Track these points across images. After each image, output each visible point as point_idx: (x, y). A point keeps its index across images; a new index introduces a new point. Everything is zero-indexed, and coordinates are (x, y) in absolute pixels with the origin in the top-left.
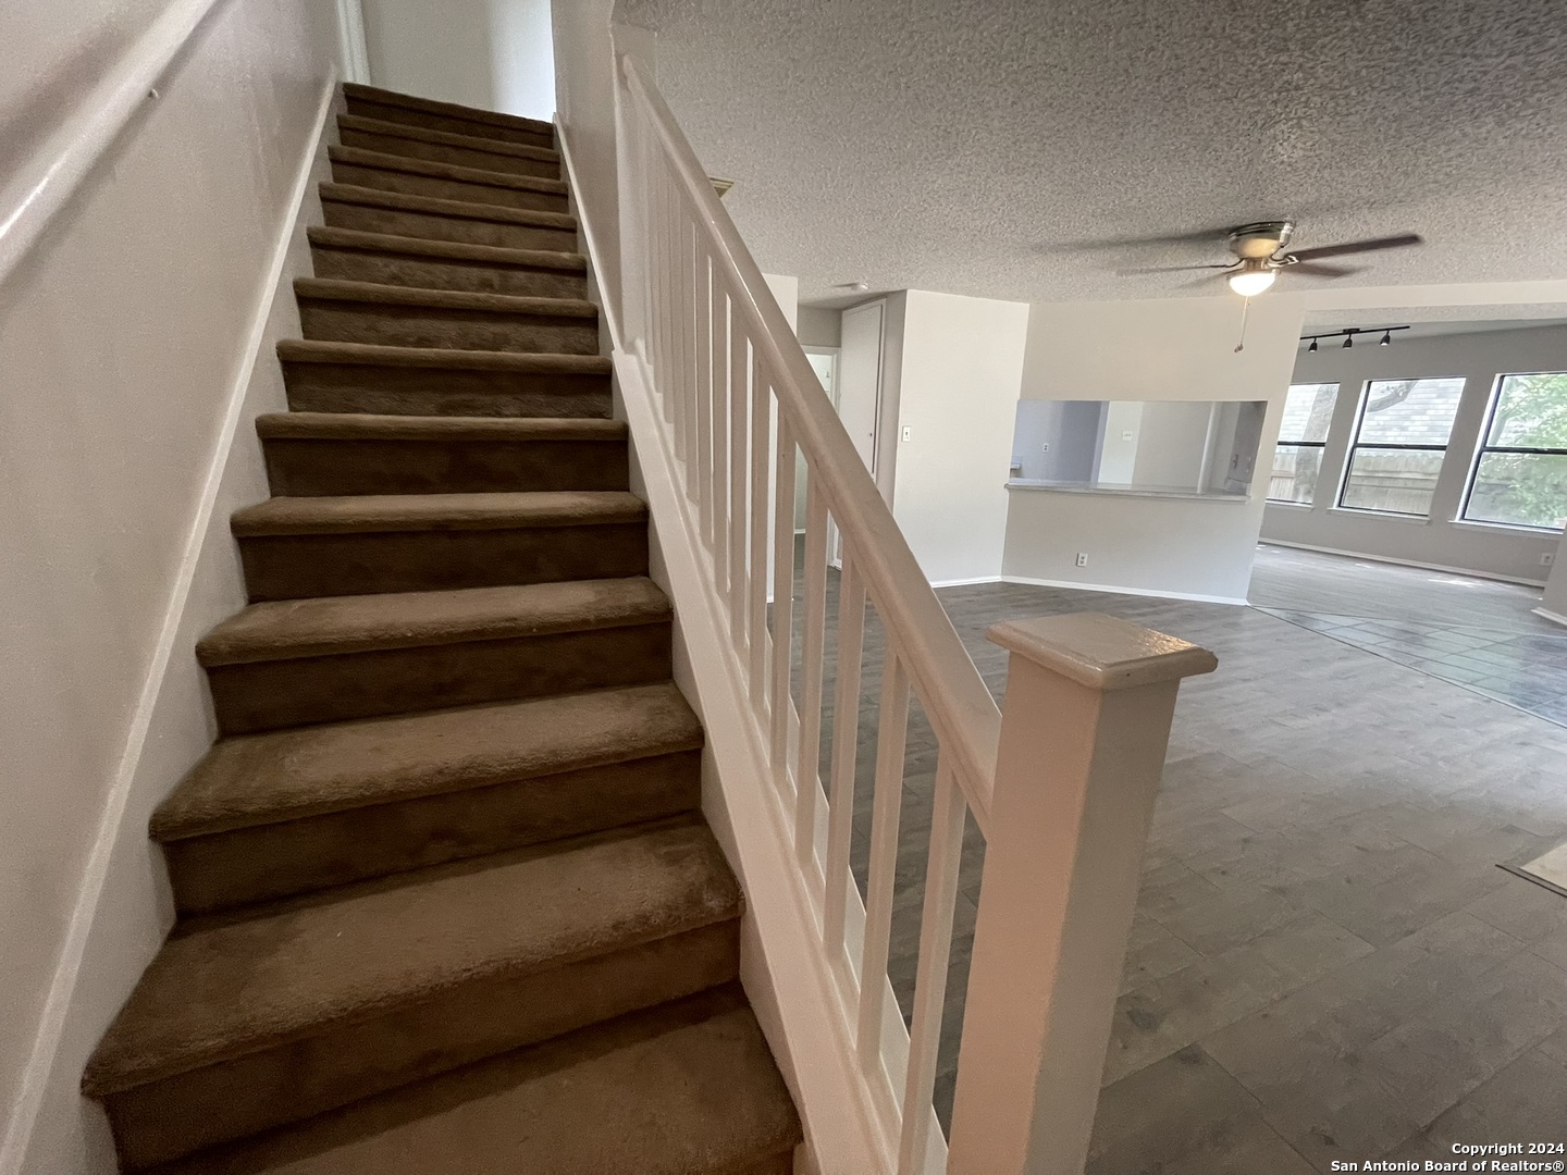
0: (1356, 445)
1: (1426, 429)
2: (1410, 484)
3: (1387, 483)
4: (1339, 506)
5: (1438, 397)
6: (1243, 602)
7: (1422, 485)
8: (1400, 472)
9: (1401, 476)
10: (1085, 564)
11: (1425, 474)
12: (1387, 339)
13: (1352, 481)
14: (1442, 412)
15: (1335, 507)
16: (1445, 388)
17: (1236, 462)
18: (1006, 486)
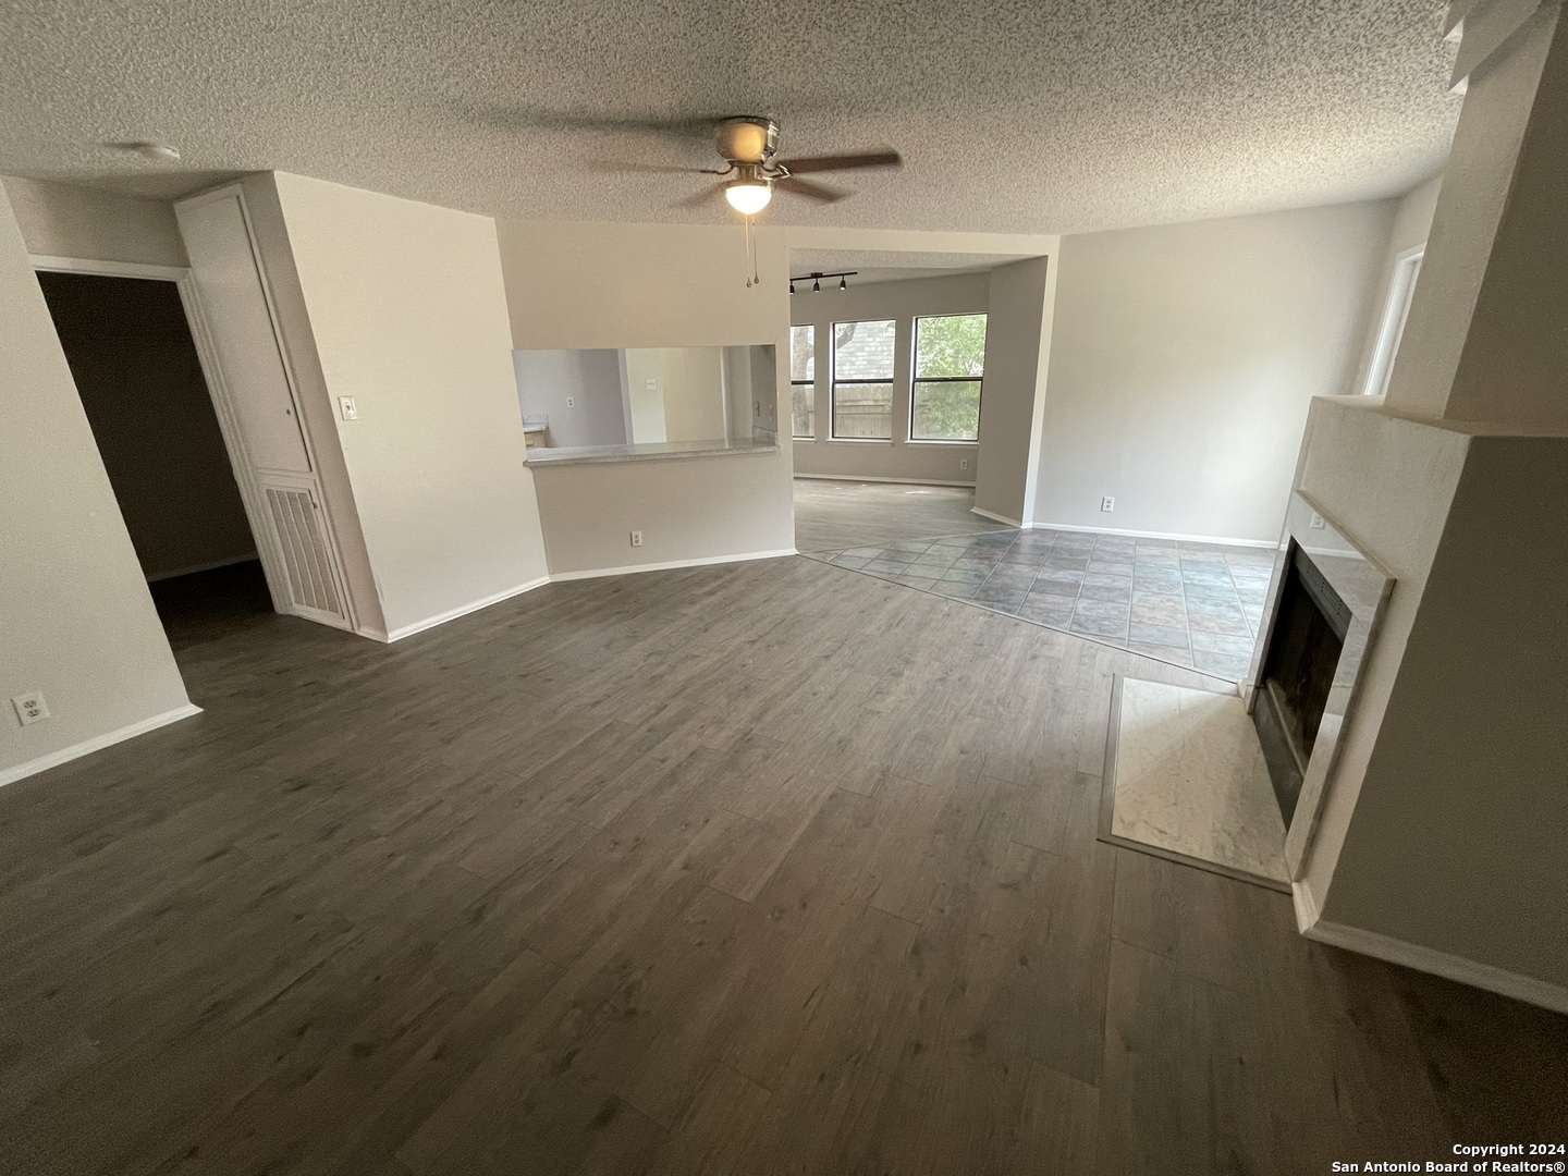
0: (835, 382)
1: (866, 363)
2: (867, 410)
3: (854, 411)
4: (833, 437)
5: (869, 336)
6: (793, 551)
7: (873, 410)
8: (859, 401)
9: (860, 404)
10: (640, 543)
11: (875, 401)
12: (843, 284)
13: (838, 411)
14: (873, 349)
15: (830, 439)
16: (871, 329)
17: (758, 409)
18: (526, 464)
